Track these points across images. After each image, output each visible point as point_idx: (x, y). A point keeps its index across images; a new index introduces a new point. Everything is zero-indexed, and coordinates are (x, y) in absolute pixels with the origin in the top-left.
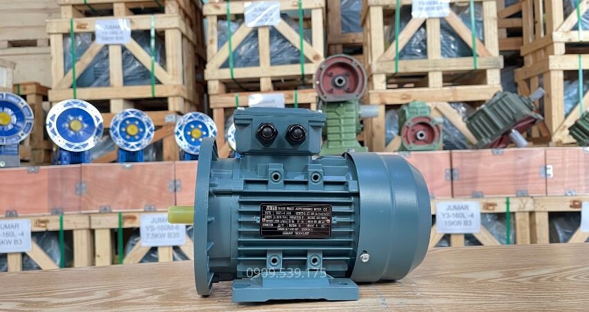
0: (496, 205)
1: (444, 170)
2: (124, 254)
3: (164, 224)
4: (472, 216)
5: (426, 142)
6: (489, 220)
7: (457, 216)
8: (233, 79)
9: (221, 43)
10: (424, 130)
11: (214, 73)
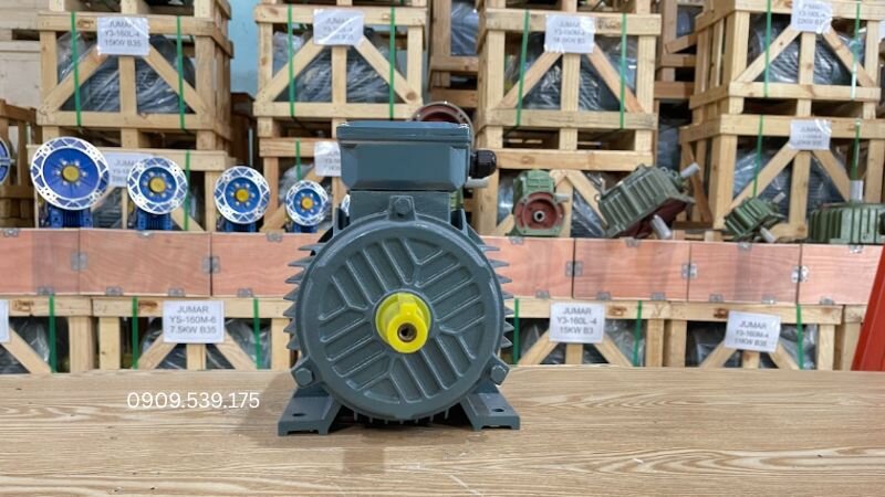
0: (625, 309)
1: (564, 262)
2: (140, 352)
3: (195, 315)
4: (595, 322)
5: (545, 225)
6: (616, 328)
7: (576, 321)
8: (293, 117)
9: (278, 64)
10: (543, 210)
11: (266, 108)
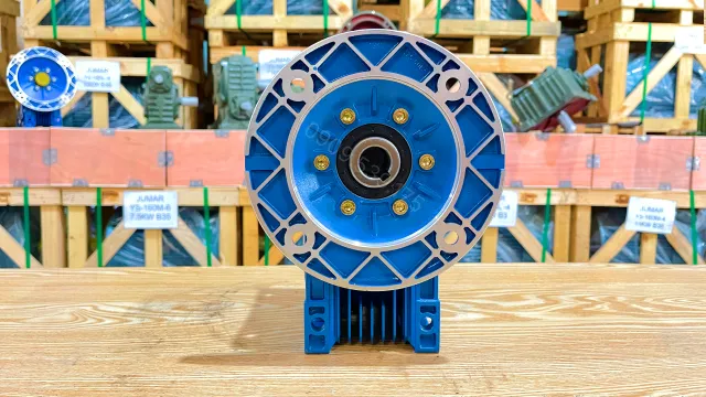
0: (535, 196)
2: (103, 236)
3: (152, 203)
4: (508, 207)
6: (527, 213)
8: (240, 29)
11: (217, 21)
